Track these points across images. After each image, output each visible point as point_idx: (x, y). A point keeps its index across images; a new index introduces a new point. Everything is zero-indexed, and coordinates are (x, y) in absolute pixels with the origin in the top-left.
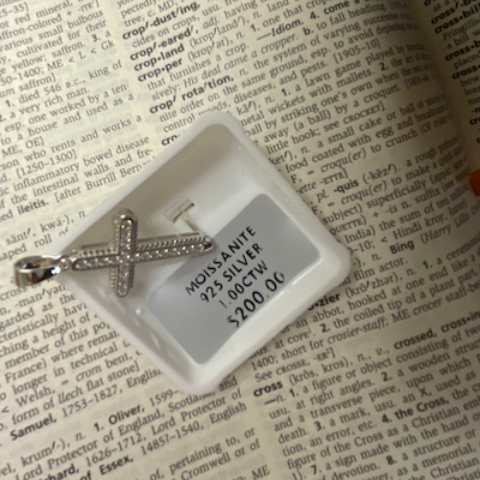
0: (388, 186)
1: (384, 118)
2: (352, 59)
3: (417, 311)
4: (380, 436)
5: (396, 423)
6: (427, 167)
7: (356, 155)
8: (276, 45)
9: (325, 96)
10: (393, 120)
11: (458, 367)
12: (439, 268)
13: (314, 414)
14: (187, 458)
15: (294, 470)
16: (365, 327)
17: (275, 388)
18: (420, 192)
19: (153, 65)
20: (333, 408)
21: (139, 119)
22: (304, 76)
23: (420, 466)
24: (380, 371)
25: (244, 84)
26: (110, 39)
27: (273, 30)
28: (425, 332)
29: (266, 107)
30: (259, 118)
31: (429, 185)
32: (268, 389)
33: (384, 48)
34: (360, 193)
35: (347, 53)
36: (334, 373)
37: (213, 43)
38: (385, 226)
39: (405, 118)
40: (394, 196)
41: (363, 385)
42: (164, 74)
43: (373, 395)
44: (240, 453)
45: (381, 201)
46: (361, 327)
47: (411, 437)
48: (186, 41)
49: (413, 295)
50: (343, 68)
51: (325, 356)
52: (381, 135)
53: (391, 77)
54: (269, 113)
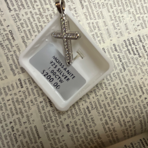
0: (89, 124)
1: (111, 122)
2: (131, 112)
3: (47, 133)
4: (5, 121)
5: (9, 126)
6: (95, 137)
7: (99, 113)
8: (136, 86)
9: (119, 102)
10: (111, 125)
11: (28, 147)
12: (61, 141)
13: (13, 99)
16: (41, 116)
17: (21, 86)
18: (87, 134)
19: (129, 45)
20: (14, 105)
21: (111, 40)
22: (126, 95)
24: (27, 121)
25: (123, 75)
26: (138, 31)
27: (141, 85)
28: (40, 136)
29: (115, 83)
30: (112, 80)
31: (89, 137)
32: (21, 83)
33: (135, 122)
34: (86, 114)
35: (133, 110)
36: (26, 105)
37: (136, 65)
38: (75, 122)
39: (111, 129)
40: (85, 126)
41: (22, 115)
42: (126, 49)
43: (19, 119)
45: (84, 121)
46: (42, 115)
47: (5, 131)
48: (137, 56)
49: (52, 132)
50: (128, 109)
51: (32, 102)
52: (106, 121)
53: (125, 125)
54: (113, 84)
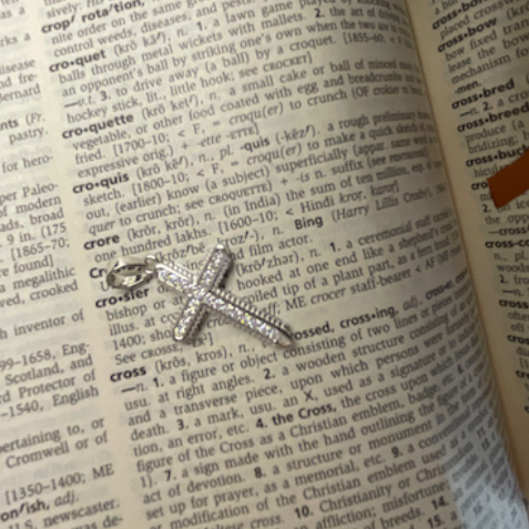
0: (303, 151)
1: (310, 72)
3: (315, 300)
4: (251, 443)
5: (272, 429)
6: (352, 136)
7: (271, 109)
9: (246, 36)
10: (320, 76)
11: (353, 370)
12: (348, 253)
13: (177, 410)
14: (17, 442)
15: (144, 474)
17: (137, 374)
18: (339, 162)
20: (201, 406)
21: (28, 37)
22: (225, 10)
23: (292, 482)
24: (262, 367)
25: (155, 12)
28: (321, 326)
29: (176, 40)
30: (167, 52)
31: (350, 156)
32: (128, 374)
34: (269, 153)
36: (208, 364)
38: (292, 195)
39: (336, 75)
40: (308, 162)
41: (239, 381)
43: (250, 395)
44: (82, 445)
45: (292, 167)
47: (286, 447)
49: (313, 281)
50: (272, 7)
51: (201, 342)
52: (304, 90)
53: (326, 27)
54: (179, 49)
